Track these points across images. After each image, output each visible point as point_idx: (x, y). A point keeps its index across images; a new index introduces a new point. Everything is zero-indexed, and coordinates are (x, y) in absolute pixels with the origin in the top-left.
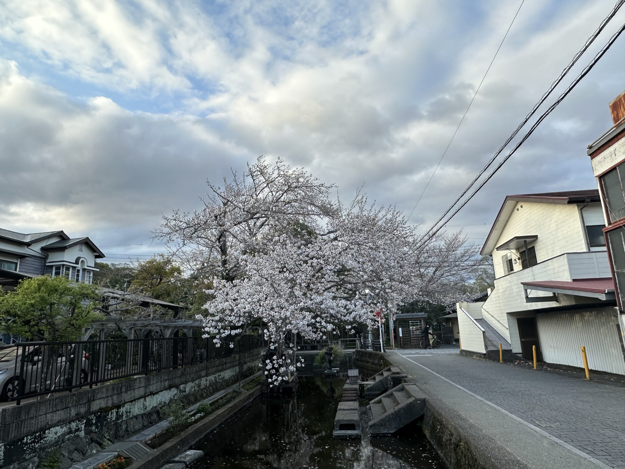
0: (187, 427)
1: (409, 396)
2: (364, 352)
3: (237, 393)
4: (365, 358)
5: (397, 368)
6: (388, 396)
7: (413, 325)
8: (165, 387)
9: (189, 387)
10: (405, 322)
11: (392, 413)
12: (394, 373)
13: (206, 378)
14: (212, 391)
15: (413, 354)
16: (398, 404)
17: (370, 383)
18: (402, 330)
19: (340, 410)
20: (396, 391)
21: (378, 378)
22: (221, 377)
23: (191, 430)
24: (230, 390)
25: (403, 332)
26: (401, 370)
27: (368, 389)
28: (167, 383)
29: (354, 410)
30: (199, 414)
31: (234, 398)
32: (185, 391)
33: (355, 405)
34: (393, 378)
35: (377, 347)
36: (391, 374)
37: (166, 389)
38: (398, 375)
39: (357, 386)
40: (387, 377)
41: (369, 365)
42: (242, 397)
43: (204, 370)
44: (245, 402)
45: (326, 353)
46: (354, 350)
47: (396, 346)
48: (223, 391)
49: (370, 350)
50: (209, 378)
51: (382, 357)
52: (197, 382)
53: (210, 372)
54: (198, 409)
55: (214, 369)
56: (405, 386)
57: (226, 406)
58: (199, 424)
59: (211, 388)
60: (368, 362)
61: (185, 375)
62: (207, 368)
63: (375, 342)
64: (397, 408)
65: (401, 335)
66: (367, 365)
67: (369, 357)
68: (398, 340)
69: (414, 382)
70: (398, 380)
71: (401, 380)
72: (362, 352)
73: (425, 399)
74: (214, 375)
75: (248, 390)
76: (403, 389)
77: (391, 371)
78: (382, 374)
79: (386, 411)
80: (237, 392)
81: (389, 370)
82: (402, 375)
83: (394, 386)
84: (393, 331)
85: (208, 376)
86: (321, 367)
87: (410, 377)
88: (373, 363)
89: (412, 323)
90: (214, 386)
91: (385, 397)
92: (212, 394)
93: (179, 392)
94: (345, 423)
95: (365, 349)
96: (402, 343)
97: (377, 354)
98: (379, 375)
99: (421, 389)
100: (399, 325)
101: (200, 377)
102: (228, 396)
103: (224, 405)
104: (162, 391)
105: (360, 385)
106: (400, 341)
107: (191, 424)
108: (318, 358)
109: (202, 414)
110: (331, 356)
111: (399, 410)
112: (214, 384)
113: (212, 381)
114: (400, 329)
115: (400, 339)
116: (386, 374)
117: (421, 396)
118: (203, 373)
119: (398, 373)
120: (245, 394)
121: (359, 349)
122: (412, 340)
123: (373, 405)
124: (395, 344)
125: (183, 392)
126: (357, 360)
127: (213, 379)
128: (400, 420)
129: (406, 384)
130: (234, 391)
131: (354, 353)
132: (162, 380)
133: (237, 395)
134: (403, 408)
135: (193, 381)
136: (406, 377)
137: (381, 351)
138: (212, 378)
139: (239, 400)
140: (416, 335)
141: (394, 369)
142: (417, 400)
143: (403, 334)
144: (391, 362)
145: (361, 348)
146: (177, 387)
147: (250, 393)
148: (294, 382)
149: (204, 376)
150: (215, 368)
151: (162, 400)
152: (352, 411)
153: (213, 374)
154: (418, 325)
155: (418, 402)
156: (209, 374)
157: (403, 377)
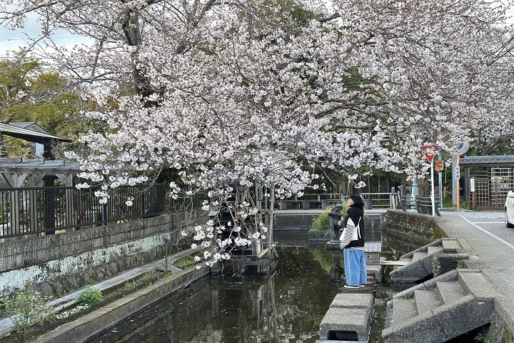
0: (53, 328)
1: (466, 291)
2: (402, 215)
3: (162, 273)
4: (402, 224)
5: (455, 242)
6: (427, 288)
7: (497, 174)
8: (15, 264)
9: (67, 265)
10: (485, 169)
11: (427, 319)
12: (446, 251)
13: (104, 250)
14: (116, 269)
15: (492, 220)
16: (443, 303)
17: (403, 263)
18: (476, 181)
19: (336, 306)
20: (444, 280)
21: (418, 256)
22: (134, 248)
23: (58, 331)
24: (150, 268)
25: (476, 185)
26: (460, 246)
27: (396, 273)
28: (19, 259)
29: (360, 307)
30: (81, 307)
31: (153, 281)
32: (59, 271)
33: (366, 299)
34: (440, 259)
35: (424, 207)
36: (441, 252)
37: (19, 268)
38: (452, 255)
39: (377, 269)
40: (432, 256)
41: (410, 233)
42: (168, 279)
43: (99, 237)
44: (174, 286)
45: (330, 215)
46: (385, 211)
47: (462, 207)
48: (137, 269)
49: (413, 211)
50: (109, 250)
51: (432, 223)
52: (84, 256)
53: (111, 242)
54: (80, 299)
55: (119, 237)
56: (460, 274)
57: (135, 293)
58: (78, 322)
59: (114, 265)
60: (407, 230)
61: (59, 246)
62: (105, 235)
63: (423, 199)
64: (437, 311)
65: (473, 190)
66: (406, 234)
67: (409, 223)
68: (468, 197)
69: (480, 267)
70: (449, 263)
71: (457, 263)
72: (399, 214)
73: (493, 299)
74: (120, 246)
75: (183, 268)
76: (456, 278)
77: (443, 247)
78: (426, 251)
79: (417, 314)
80: (162, 271)
81: (440, 244)
82: (460, 255)
83: (442, 273)
84: (458, 183)
85: (107, 248)
86: (322, 236)
87: (474, 258)
88: (416, 232)
89: (497, 170)
90: (120, 262)
91: (421, 289)
92: (114, 274)
93: (45, 272)
94: (337, 329)
95: (404, 210)
96: (473, 201)
97: (423, 219)
98: (421, 251)
99: (491, 282)
100: (471, 173)
101: (91, 249)
102: (145, 277)
103: (134, 291)
104: (8, 271)
105: (383, 266)
106: (471, 199)
107: (61, 322)
108: (318, 222)
109: (87, 306)
110: (340, 219)
111: (442, 314)
112: (120, 258)
113: (117, 254)
114: (472, 181)
115: (471, 196)
116: (432, 250)
117: (487, 293)
118: (98, 242)
119: (454, 251)
120: (177, 273)
121: (394, 209)
122: (494, 198)
123: (397, 302)
124: (460, 203)
125: (54, 271)
126: (390, 226)
127: (119, 252)
128: (442, 330)
129: (465, 270)
130: (157, 270)
131: (383, 215)
132: (10, 254)
133: (161, 277)
134: (449, 311)
135: (75, 254)
136: (467, 258)
137: (431, 213)
138: (116, 249)
139: (162, 283)
140: (502, 190)
141: (447, 244)
142: (476, 300)
143: (476, 188)
144: (446, 231)
145: (397, 208)
146: (41, 264)
147: (186, 273)
148: (267, 258)
149: (101, 247)
150: (123, 235)
151: (10, 285)
152: (355, 310)
153: (118, 243)
154: (507, 174)
155: (480, 303)
156: (110, 243)
157: (461, 258)
